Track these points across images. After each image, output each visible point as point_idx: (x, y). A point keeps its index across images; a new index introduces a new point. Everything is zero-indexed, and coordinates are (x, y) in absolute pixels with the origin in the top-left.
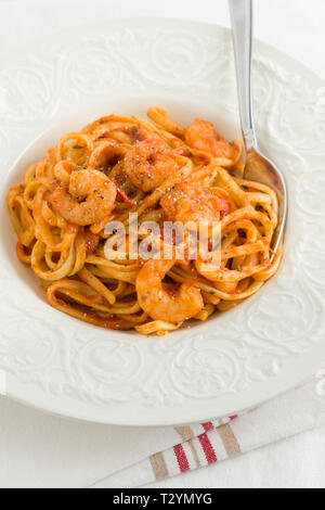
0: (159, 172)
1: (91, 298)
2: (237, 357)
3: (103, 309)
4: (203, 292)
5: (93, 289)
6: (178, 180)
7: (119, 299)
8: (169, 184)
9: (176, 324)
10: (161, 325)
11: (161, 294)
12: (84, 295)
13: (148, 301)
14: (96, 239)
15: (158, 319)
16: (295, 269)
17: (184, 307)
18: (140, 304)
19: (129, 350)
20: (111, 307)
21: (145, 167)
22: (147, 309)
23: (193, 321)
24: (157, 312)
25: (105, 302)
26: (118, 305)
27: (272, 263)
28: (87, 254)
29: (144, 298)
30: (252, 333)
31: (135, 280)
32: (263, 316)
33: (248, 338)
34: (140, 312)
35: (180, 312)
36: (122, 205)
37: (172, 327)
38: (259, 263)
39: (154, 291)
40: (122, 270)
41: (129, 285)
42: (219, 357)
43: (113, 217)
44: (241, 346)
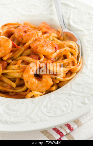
0: (29, 35)
1: (6, 87)
2: (70, 100)
3: (11, 91)
4: (52, 78)
5: (7, 84)
6: (37, 37)
7: (17, 86)
8: (33, 39)
9: (42, 93)
10: (35, 93)
11: (34, 79)
12: (3, 87)
13: (29, 83)
14: (6, 63)
16: (89, 66)
17: (44, 84)
18: (27, 85)
20: (14, 89)
21: (23, 34)
22: (29, 87)
25: (12, 87)
26: (17, 88)
27: (79, 65)
28: (3, 69)
29: (27, 82)
30: (74, 90)
31: (22, 76)
32: (78, 84)
33: (73, 92)
34: (27, 89)
35: (43, 86)
36: (15, 49)
38: (73, 65)
39: (32, 78)
41: (21, 79)
42: (62, 101)
43: (12, 54)
44: (71, 95)
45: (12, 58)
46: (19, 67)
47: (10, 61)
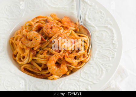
0: (53, 32)
1: (35, 69)
2: (78, 85)
3: (38, 72)
4: (67, 66)
5: (35, 67)
6: (59, 34)
7: (42, 69)
8: (56, 35)
9: (60, 76)
10: (55, 76)
11: (55, 67)
12: (33, 68)
13: (51, 70)
14: (36, 52)
15: (54, 75)
16: (95, 59)
17: (62, 71)
18: (49, 70)
19: (46, 84)
20: (40, 71)
21: (49, 30)
22: (51, 72)
23: (65, 75)
24: (54, 73)
25: (38, 70)
26: (42, 71)
27: (88, 57)
28: (33, 56)
29: (50, 69)
30: (82, 78)
31: (47, 63)
32: (85, 73)
33: (81, 79)
34: (49, 73)
35: (61, 72)
36: (43, 42)
37: (59, 77)
38: (84, 57)
39: (53, 66)
40: (43, 61)
41: (46, 65)
42: (73, 85)
43: (40, 45)
44: (79, 82)
45: (40, 49)
46: (45, 57)
47: (38, 50)
